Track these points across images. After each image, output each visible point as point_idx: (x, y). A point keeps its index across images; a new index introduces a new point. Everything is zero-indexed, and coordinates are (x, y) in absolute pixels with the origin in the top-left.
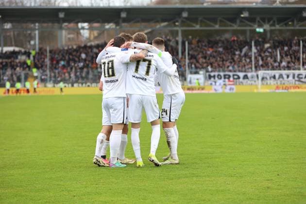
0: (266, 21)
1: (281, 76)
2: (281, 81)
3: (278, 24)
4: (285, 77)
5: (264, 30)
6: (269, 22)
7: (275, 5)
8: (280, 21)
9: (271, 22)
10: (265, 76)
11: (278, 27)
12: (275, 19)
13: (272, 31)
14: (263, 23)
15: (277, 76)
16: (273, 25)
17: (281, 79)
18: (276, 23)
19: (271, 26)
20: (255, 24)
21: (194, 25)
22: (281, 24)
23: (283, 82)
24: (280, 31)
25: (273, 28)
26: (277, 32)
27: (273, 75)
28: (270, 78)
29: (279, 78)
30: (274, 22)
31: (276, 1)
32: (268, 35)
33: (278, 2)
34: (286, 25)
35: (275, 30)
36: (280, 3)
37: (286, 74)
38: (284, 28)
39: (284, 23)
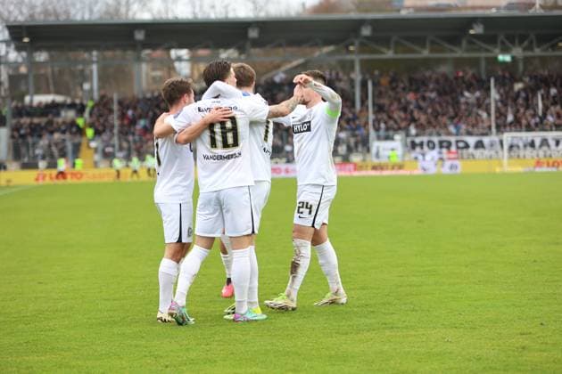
0: (517, 41)
1: (545, 142)
2: (545, 152)
3: (538, 47)
4: (552, 143)
5: (513, 58)
6: (521, 42)
7: (531, 12)
8: (542, 40)
9: (526, 43)
10: (515, 142)
11: (538, 52)
12: (532, 36)
13: (527, 60)
14: (510, 45)
15: (537, 143)
16: (530, 48)
17: (545, 148)
18: (534, 44)
19: (525, 49)
20: (496, 47)
21: (384, 50)
22: (545, 46)
23: (548, 153)
24: (543, 60)
25: (529, 54)
26: (536, 62)
27: (529, 140)
28: (525, 146)
29: (541, 146)
30: (531, 42)
31: (534, 5)
32: (521, 67)
33: (537, 6)
34: (554, 47)
35: (534, 57)
36: (542, 7)
37: (553, 139)
38: (550, 53)
39: (548, 44)
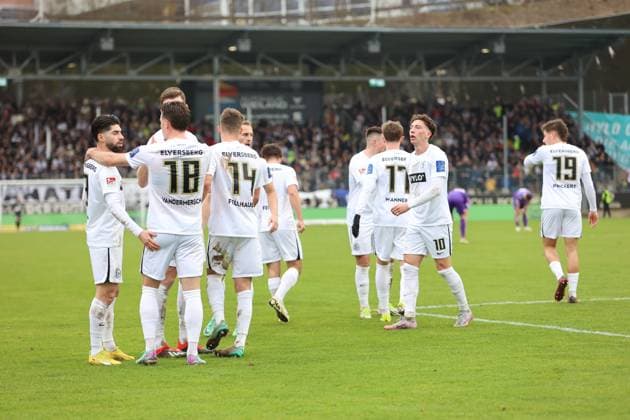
0: (14, 62)
1: (51, 192)
2: (52, 204)
3: (42, 67)
4: (62, 195)
5: (10, 82)
6: (20, 62)
7: (33, 22)
8: (47, 59)
10: (13, 192)
11: (41, 74)
12: (35, 54)
13: (27, 84)
15: (42, 193)
16: (31, 69)
17: (52, 200)
18: (38, 64)
19: (25, 71)
22: (51, 68)
23: (56, 207)
24: (47, 83)
25: (30, 77)
26: (41, 88)
27: (32, 190)
28: (26, 197)
29: (47, 198)
30: (33, 61)
31: (37, 13)
32: (20, 94)
33: (41, 15)
34: (63, 69)
35: (36, 82)
36: (47, 16)
37: (63, 188)
38: (57, 77)
39: (56, 65)
